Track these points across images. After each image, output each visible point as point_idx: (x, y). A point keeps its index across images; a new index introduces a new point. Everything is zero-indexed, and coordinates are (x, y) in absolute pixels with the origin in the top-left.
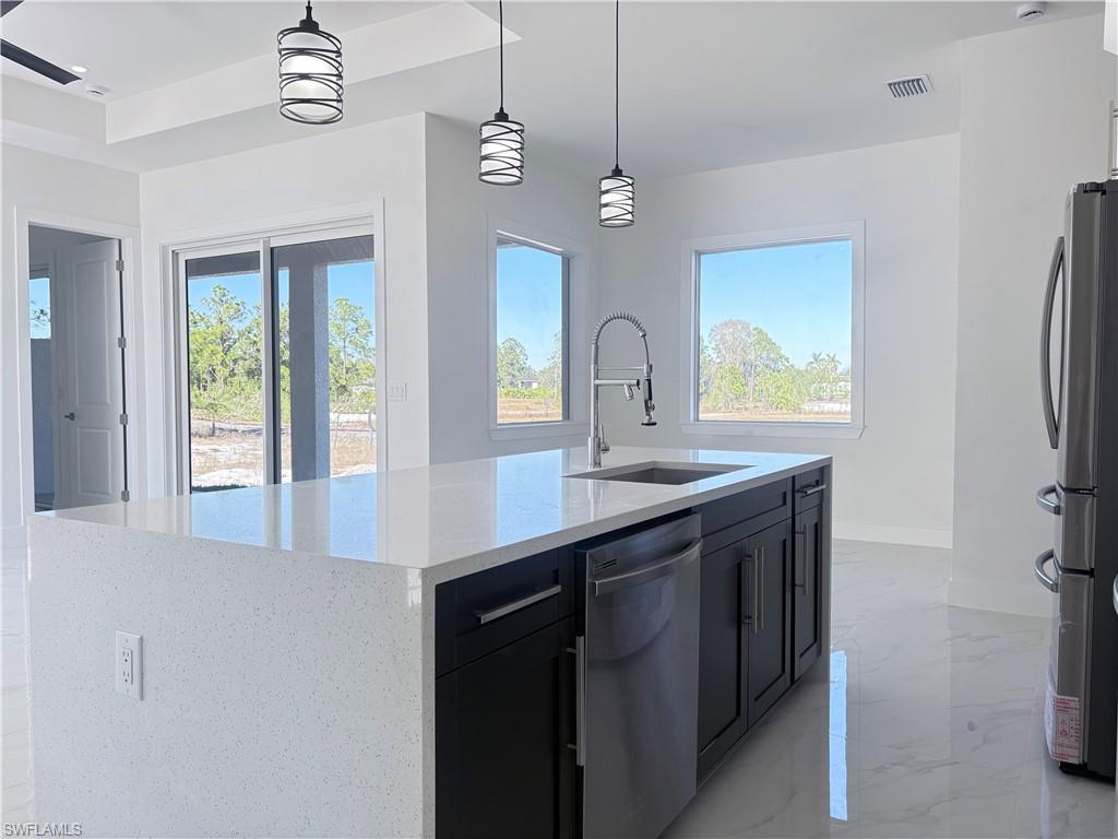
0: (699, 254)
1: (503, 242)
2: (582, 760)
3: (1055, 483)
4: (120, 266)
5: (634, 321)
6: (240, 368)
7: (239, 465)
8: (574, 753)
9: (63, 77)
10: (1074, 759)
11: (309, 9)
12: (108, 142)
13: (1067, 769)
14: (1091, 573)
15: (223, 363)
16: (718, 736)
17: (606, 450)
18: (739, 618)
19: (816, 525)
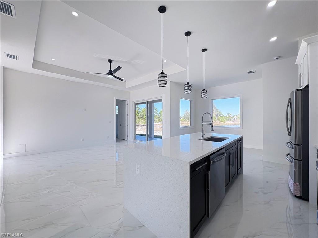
0: (212, 100)
1: (181, 99)
2: (210, 192)
3: (289, 141)
4: (127, 104)
5: (209, 114)
6: (140, 117)
7: (140, 131)
8: (208, 191)
9: (122, 80)
10: (299, 195)
11: (162, 70)
12: (127, 88)
13: (297, 197)
14: (301, 160)
15: (138, 116)
16: (227, 185)
17: (204, 134)
18: (230, 164)
19: (240, 148)
